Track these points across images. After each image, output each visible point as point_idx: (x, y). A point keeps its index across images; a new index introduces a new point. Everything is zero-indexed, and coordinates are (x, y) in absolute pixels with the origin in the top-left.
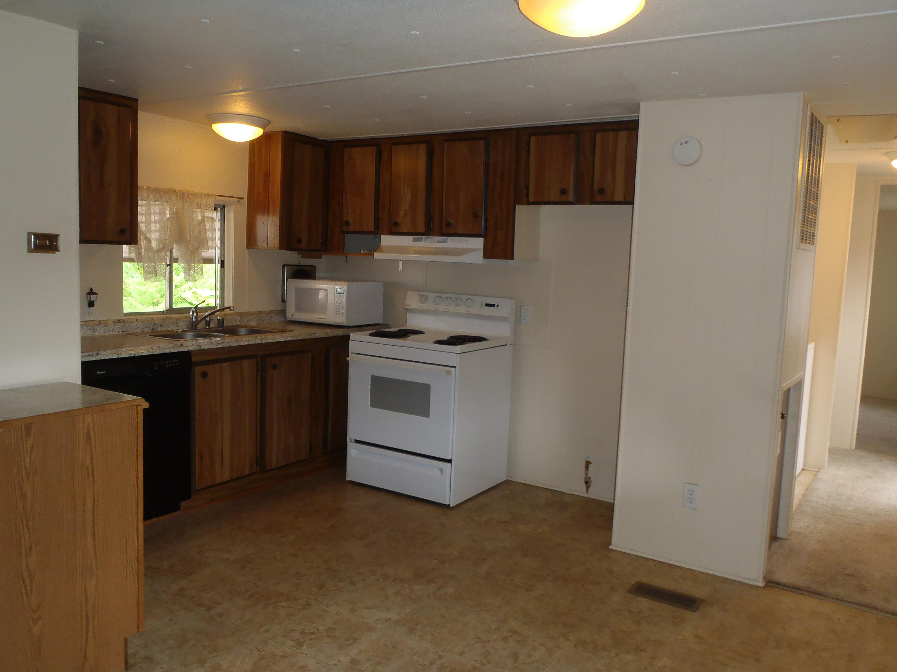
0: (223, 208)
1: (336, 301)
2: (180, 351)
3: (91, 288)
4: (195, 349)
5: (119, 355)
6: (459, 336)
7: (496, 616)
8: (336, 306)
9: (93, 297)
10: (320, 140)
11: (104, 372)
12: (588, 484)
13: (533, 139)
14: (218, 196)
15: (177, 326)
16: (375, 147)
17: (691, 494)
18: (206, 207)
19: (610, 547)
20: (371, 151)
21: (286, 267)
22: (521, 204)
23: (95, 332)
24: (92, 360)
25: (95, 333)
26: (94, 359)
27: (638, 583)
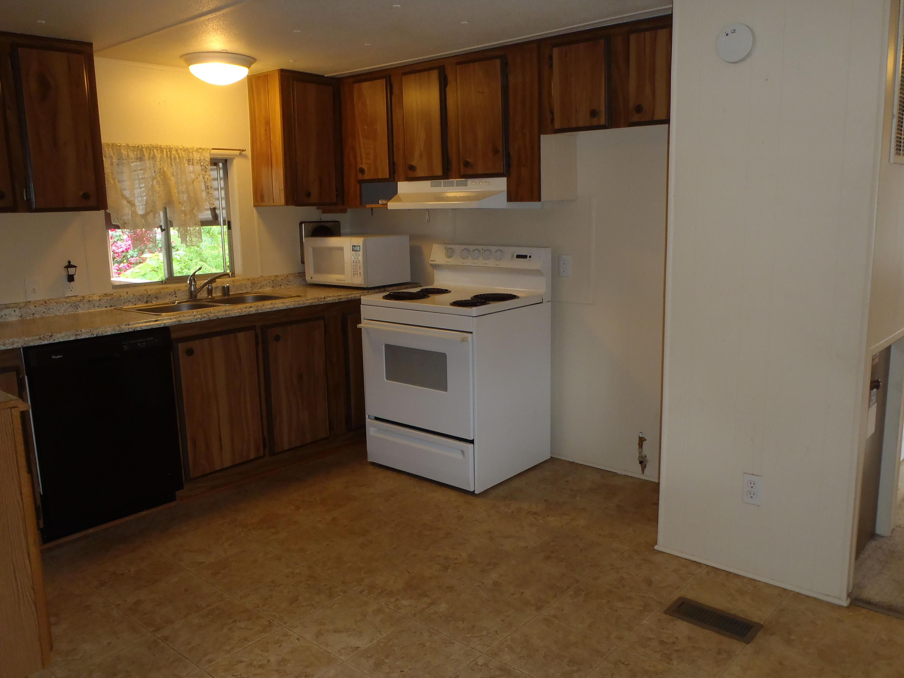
0: (226, 163)
1: (352, 260)
2: (154, 327)
3: (69, 261)
4: (174, 324)
5: (77, 336)
6: (484, 295)
7: (488, 646)
8: (353, 266)
9: (71, 271)
10: (327, 77)
11: (62, 356)
12: (644, 464)
13: (556, 51)
14: (213, 149)
15: (176, 297)
16: (385, 80)
17: (752, 487)
18: (200, 163)
19: (656, 547)
20: (381, 84)
21: (303, 225)
22: (546, 133)
23: (77, 308)
24: (43, 344)
25: (77, 310)
26: (46, 342)
27: (680, 598)
